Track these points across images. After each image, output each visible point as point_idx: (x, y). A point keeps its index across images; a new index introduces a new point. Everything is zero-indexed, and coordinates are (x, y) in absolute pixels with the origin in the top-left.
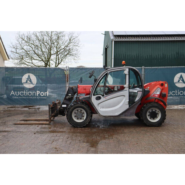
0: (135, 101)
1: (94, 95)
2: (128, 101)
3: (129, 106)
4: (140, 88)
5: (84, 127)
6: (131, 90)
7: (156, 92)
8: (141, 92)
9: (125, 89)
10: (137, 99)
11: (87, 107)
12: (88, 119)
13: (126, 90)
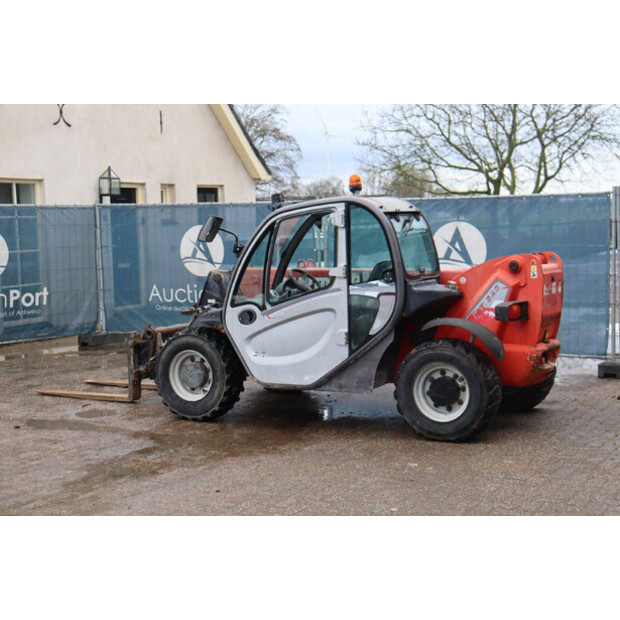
0: (372, 333)
1: (233, 305)
2: (346, 330)
3: (351, 352)
4: (387, 282)
5: (206, 420)
6: (355, 290)
7: (489, 299)
8: (394, 297)
9: (336, 285)
10: (378, 325)
11: (212, 348)
12: (216, 392)
13: (338, 290)
